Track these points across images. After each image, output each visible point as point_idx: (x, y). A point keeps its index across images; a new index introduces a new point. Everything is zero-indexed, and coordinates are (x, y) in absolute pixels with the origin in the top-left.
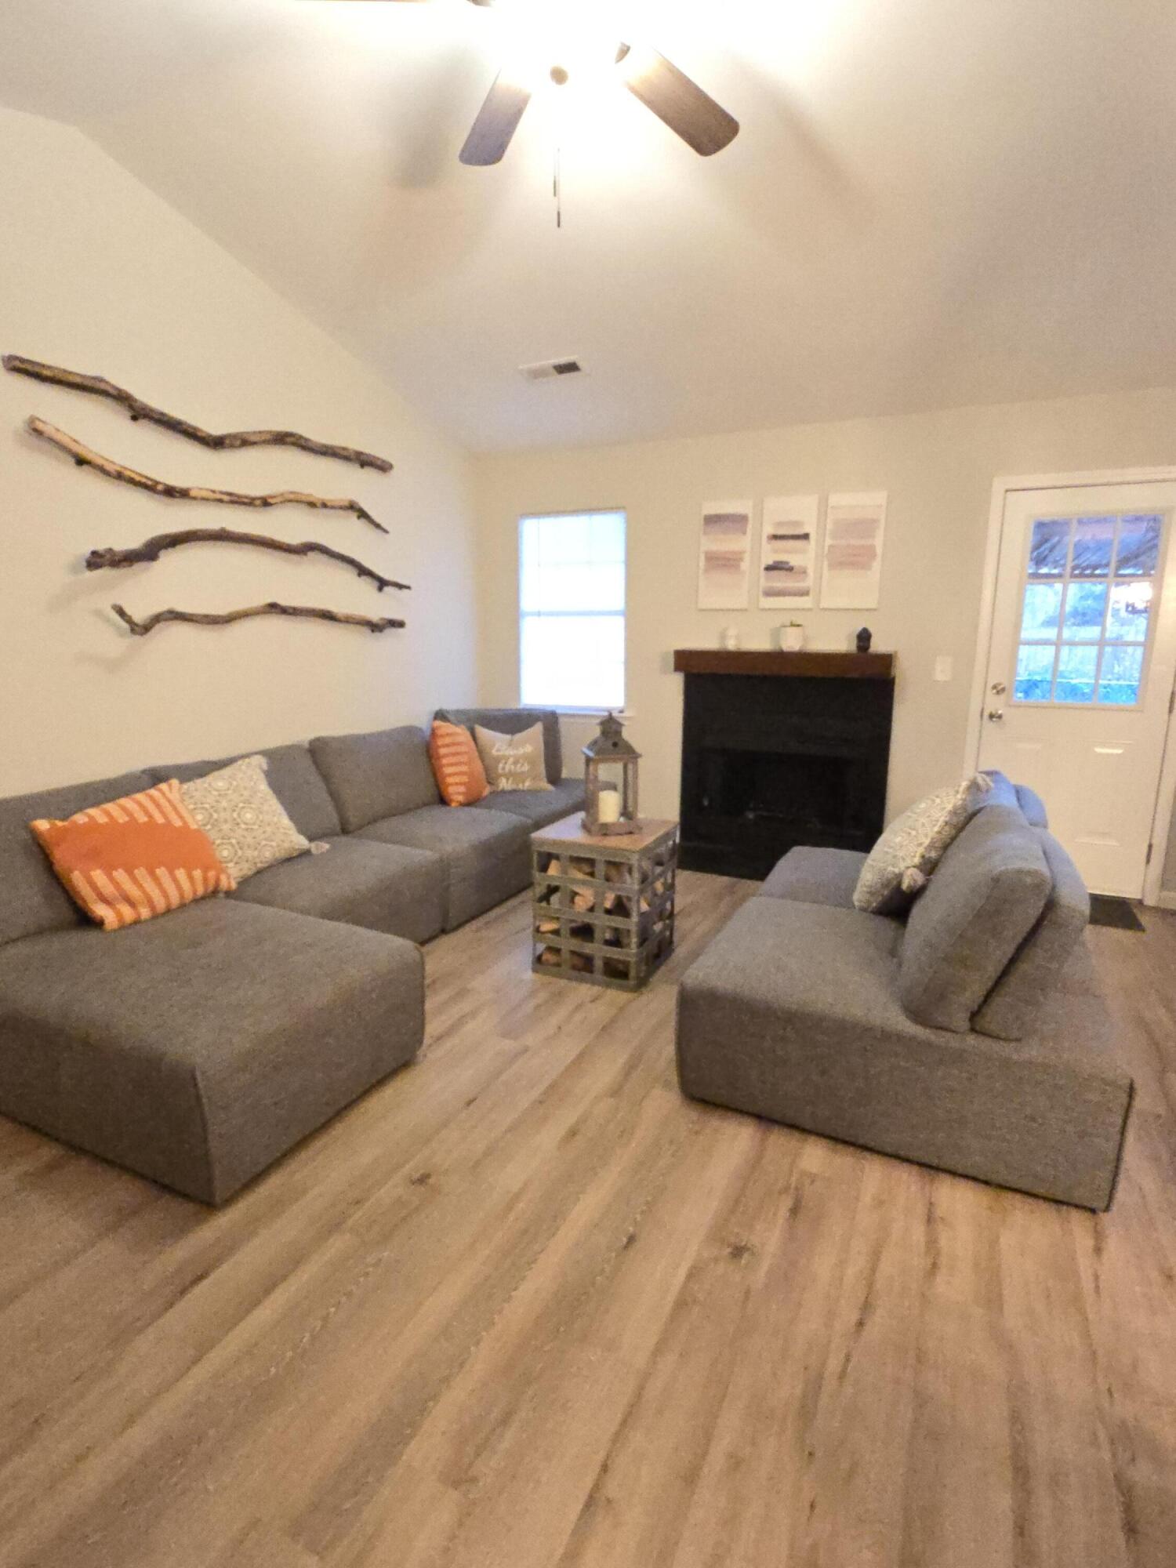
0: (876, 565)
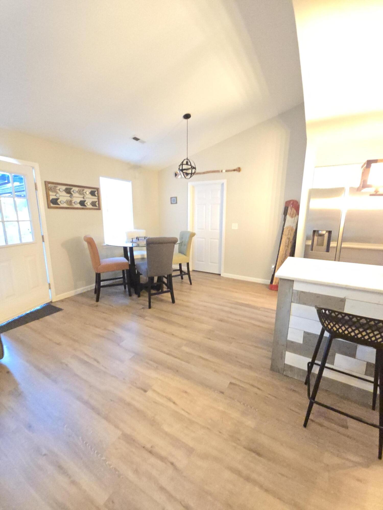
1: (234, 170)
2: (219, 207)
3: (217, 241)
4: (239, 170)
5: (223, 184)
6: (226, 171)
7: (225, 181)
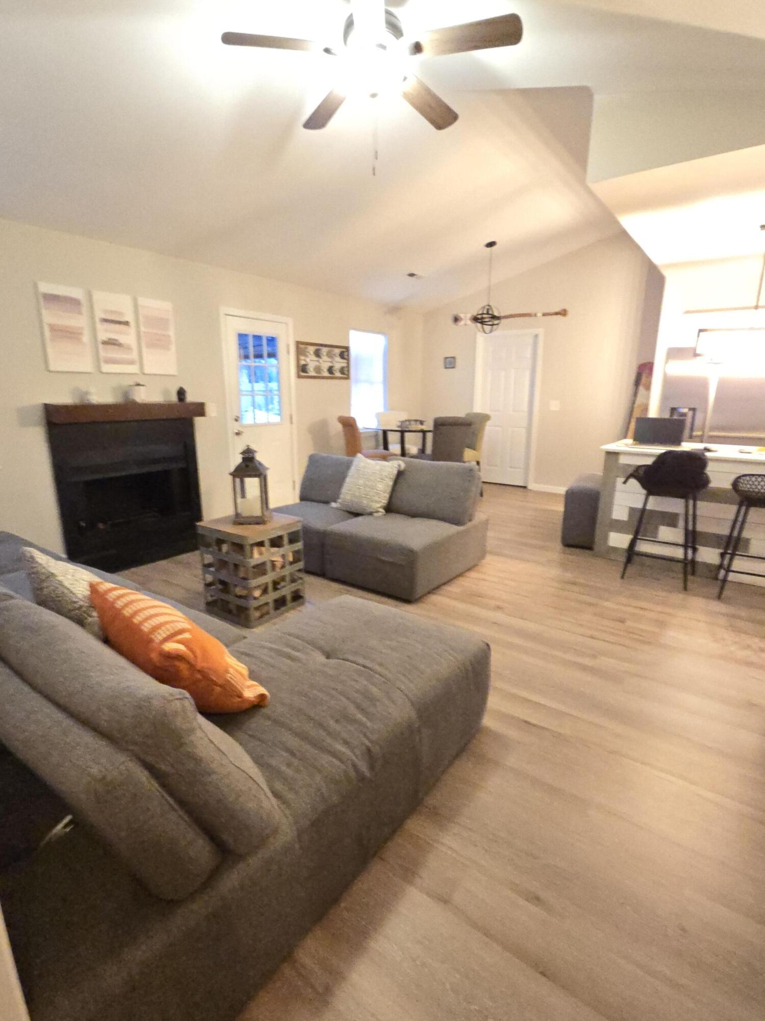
0: (173, 348)
1: (557, 314)
2: (527, 374)
3: (523, 432)
4: (563, 313)
5: (536, 336)
6: (544, 315)
7: (541, 331)
